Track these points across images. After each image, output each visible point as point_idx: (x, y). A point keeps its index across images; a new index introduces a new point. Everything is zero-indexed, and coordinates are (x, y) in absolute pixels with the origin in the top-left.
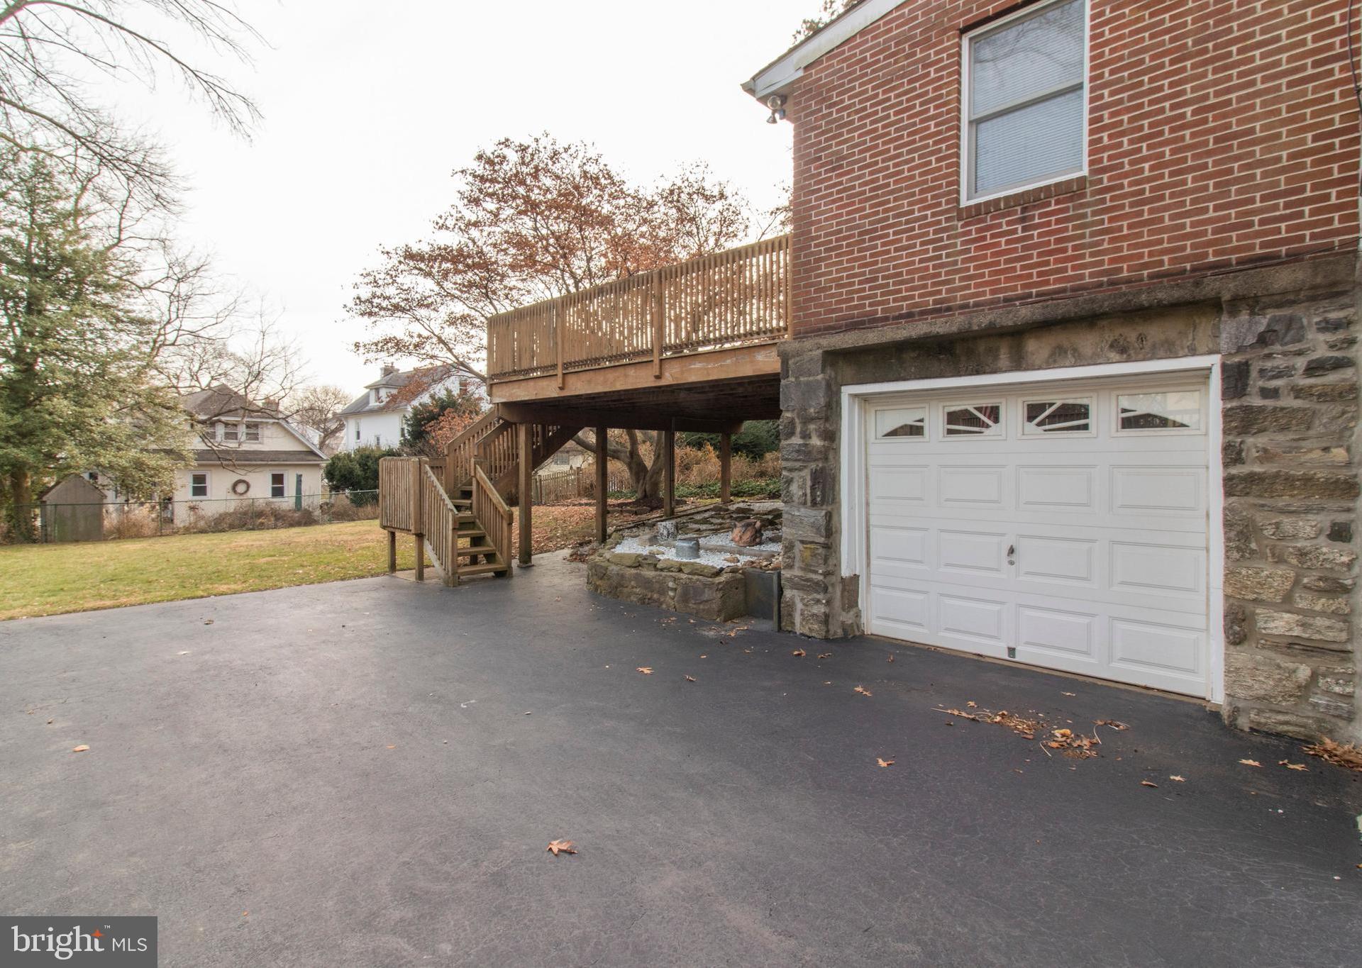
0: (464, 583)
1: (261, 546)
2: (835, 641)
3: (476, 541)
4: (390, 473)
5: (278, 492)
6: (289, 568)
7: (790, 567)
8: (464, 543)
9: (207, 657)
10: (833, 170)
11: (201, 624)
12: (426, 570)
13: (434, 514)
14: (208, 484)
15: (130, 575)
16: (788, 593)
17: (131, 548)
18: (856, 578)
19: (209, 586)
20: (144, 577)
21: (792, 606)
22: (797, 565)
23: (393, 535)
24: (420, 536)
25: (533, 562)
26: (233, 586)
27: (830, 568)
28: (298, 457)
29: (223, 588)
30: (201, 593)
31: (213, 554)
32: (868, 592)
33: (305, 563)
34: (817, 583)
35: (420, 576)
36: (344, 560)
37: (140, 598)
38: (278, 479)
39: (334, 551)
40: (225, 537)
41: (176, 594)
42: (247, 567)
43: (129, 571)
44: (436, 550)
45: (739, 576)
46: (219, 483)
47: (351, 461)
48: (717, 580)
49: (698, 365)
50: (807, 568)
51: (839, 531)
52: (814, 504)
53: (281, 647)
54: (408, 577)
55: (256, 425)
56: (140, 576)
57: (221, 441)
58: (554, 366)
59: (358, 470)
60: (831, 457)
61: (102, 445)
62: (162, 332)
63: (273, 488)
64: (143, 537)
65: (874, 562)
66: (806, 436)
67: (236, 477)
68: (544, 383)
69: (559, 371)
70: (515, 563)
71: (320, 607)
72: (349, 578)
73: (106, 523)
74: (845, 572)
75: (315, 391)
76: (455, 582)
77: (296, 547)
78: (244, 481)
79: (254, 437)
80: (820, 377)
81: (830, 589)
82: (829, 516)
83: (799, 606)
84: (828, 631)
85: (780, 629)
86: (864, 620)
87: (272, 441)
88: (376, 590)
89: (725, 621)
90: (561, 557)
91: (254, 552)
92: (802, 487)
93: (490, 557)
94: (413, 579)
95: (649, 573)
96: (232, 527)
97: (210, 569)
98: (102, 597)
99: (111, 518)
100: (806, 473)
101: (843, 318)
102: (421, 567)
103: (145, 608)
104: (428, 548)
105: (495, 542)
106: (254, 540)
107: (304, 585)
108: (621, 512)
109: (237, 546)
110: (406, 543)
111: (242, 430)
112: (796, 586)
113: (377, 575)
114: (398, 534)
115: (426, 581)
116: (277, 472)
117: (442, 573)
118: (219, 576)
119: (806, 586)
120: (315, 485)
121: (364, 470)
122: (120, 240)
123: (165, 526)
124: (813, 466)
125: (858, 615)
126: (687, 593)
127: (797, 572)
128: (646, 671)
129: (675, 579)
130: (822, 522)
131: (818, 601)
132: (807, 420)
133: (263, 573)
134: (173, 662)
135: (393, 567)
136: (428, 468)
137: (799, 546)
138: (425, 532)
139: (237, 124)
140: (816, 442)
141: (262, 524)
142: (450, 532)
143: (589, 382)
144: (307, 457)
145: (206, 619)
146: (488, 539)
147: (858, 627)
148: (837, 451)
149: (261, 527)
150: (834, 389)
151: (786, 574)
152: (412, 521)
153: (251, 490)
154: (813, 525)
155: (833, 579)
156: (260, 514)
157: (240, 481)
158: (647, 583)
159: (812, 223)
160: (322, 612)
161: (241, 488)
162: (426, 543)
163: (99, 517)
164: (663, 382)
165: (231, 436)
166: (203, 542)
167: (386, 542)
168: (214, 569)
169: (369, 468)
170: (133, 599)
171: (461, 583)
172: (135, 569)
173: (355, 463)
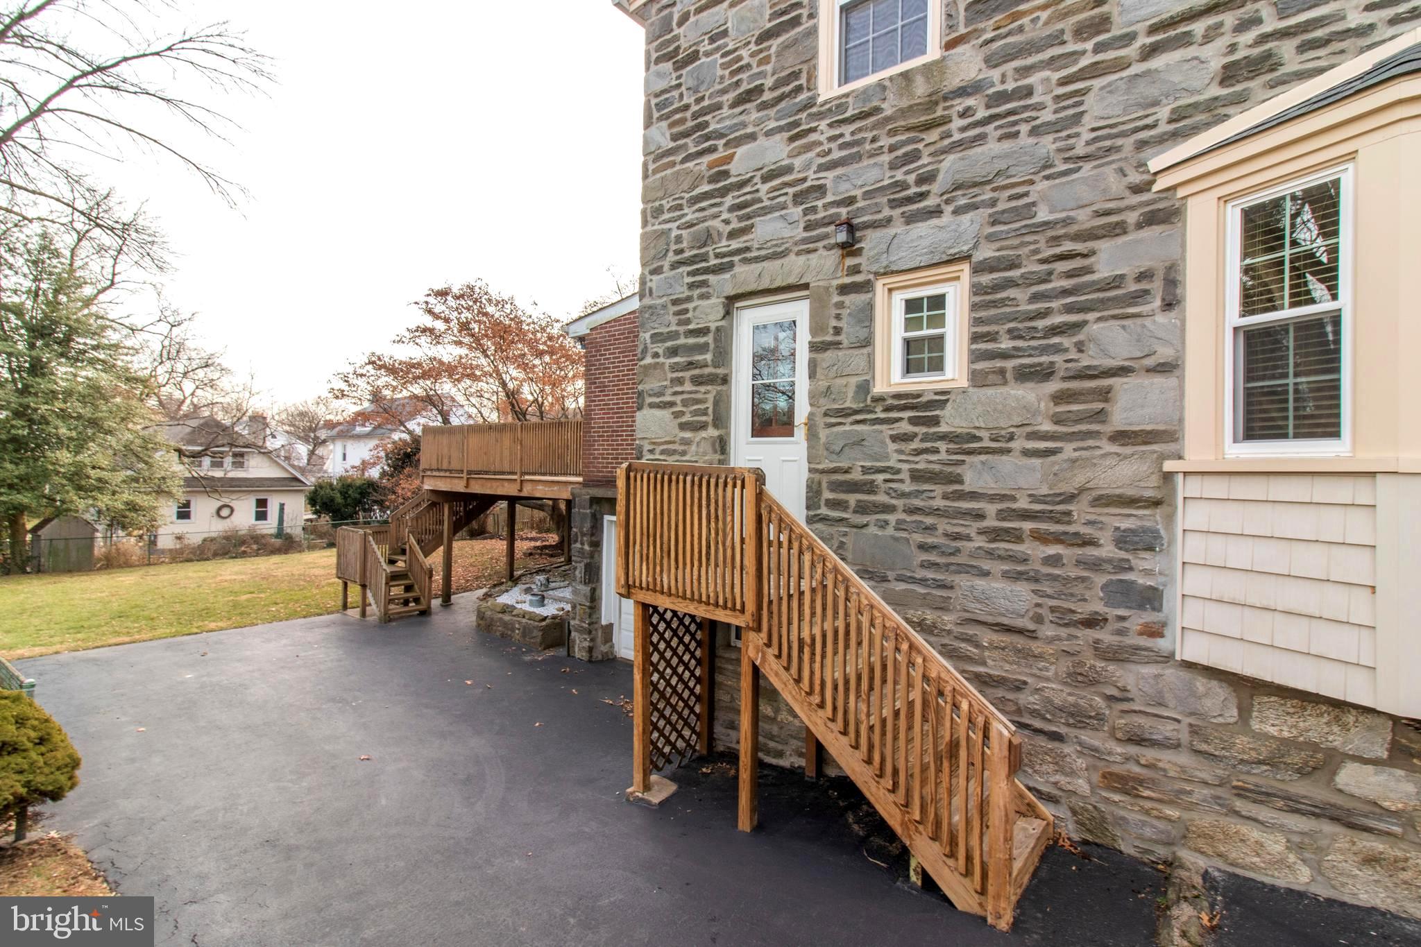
0: (394, 620)
1: (243, 581)
2: (596, 662)
3: (408, 588)
4: (344, 539)
5: (261, 516)
6: (265, 605)
7: (574, 619)
8: (397, 591)
9: (204, 679)
10: (601, 391)
11: (198, 656)
12: (368, 608)
13: (374, 571)
14: (192, 509)
15: (134, 611)
16: (573, 634)
17: (125, 581)
18: (611, 626)
19: (200, 623)
20: (146, 613)
21: (574, 641)
22: (578, 617)
23: (346, 585)
24: (364, 586)
25: (452, 601)
26: (221, 624)
27: (594, 620)
28: (284, 483)
29: (213, 625)
30: (195, 630)
31: (201, 590)
32: (620, 632)
33: (278, 601)
34: (585, 629)
35: (363, 614)
36: (310, 597)
37: (150, 635)
38: (262, 503)
39: (305, 588)
40: (209, 566)
41: (176, 631)
42: (231, 604)
43: (133, 608)
44: (374, 596)
45: (557, 621)
46: (203, 508)
47: (333, 490)
48: (544, 623)
49: (540, 487)
50: (582, 620)
51: (600, 598)
52: (585, 583)
53: (253, 671)
54: (354, 613)
55: (242, 455)
56: (142, 613)
57: (206, 468)
58: (462, 471)
59: (339, 499)
60: (596, 556)
61: (99, 489)
62: (153, 373)
63: (257, 512)
64: (131, 566)
65: (623, 616)
66: (582, 544)
67: (219, 504)
68: (456, 481)
69: (464, 475)
70: (436, 603)
71: (284, 641)
72: (310, 616)
73: (96, 552)
74: (604, 622)
75: (306, 402)
76: (387, 619)
77: (273, 582)
78: (228, 506)
79: (239, 465)
80: (588, 511)
81: (594, 632)
82: (593, 591)
83: (578, 642)
84: (591, 657)
85: (569, 655)
86: (616, 649)
87: (257, 468)
88: (328, 626)
89: (545, 649)
90: (474, 598)
91: (237, 587)
92: (580, 573)
93: (417, 600)
94: (358, 616)
95: (507, 618)
96: (216, 555)
97: (201, 606)
98: (118, 634)
99: (100, 547)
100: (582, 565)
101: (604, 477)
102: (365, 605)
103: (155, 643)
104: (369, 594)
105: (420, 589)
106: (236, 573)
107: (275, 623)
108: (541, 554)
109: (222, 581)
110: (354, 591)
111: (228, 460)
112: (576, 630)
113: (332, 613)
114: (349, 584)
115: (368, 619)
116: (262, 496)
117: (378, 613)
118: (207, 613)
119: (581, 630)
120: (297, 512)
121: (345, 498)
122: (113, 283)
123: (152, 555)
124: (585, 561)
125: (612, 646)
126: (526, 631)
127: (577, 622)
128: (469, 682)
129: (520, 623)
130: (589, 594)
131: (585, 639)
132: (583, 535)
133: (245, 611)
134: (182, 683)
135: (345, 607)
136: (371, 538)
137: (578, 607)
138: (368, 584)
139: (233, 205)
140: (587, 547)
141: (244, 552)
142: (383, 586)
143: (483, 485)
144: (291, 483)
145: (202, 652)
146: (416, 587)
147: (612, 653)
148: (600, 552)
149: (244, 555)
150: (598, 516)
151: (572, 623)
152: (358, 576)
153: (235, 513)
154: (584, 595)
155: (596, 626)
156: (243, 542)
157: (225, 506)
158: (505, 624)
159: (592, 419)
160: (285, 646)
161: (225, 512)
162: (368, 591)
163: (91, 547)
164: (522, 494)
165: (217, 465)
166: (190, 574)
167: (340, 588)
168: (203, 606)
169: (349, 496)
170: (144, 636)
171: (390, 620)
172: (137, 606)
173: (336, 492)
